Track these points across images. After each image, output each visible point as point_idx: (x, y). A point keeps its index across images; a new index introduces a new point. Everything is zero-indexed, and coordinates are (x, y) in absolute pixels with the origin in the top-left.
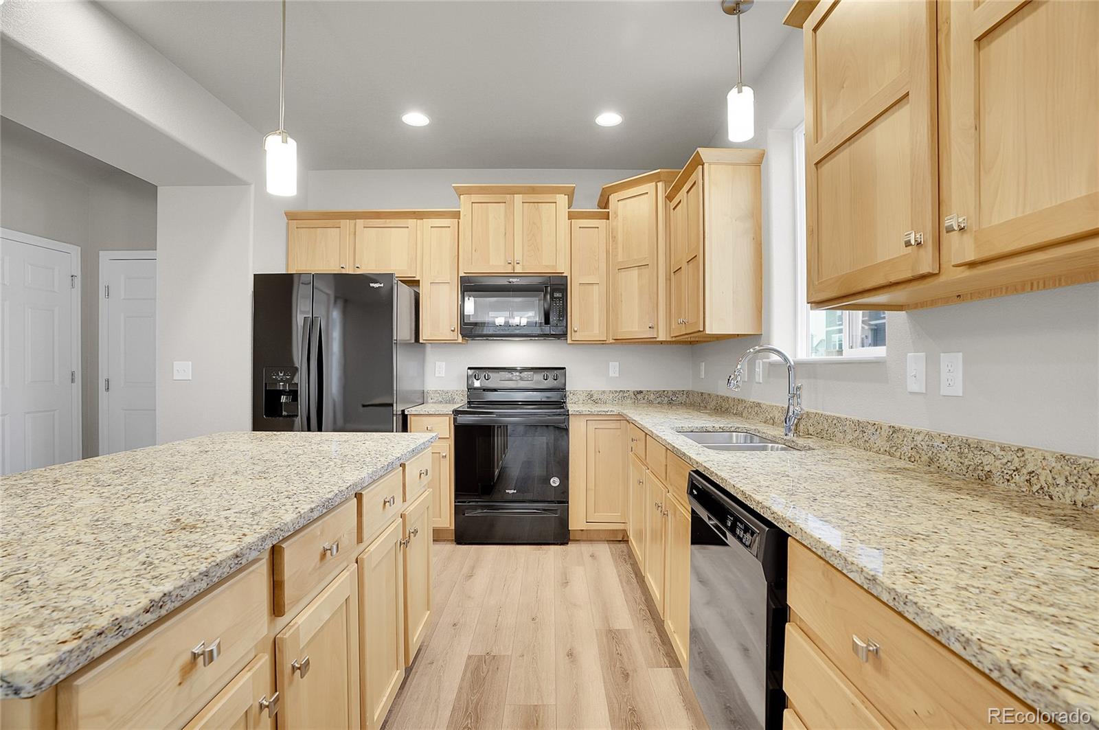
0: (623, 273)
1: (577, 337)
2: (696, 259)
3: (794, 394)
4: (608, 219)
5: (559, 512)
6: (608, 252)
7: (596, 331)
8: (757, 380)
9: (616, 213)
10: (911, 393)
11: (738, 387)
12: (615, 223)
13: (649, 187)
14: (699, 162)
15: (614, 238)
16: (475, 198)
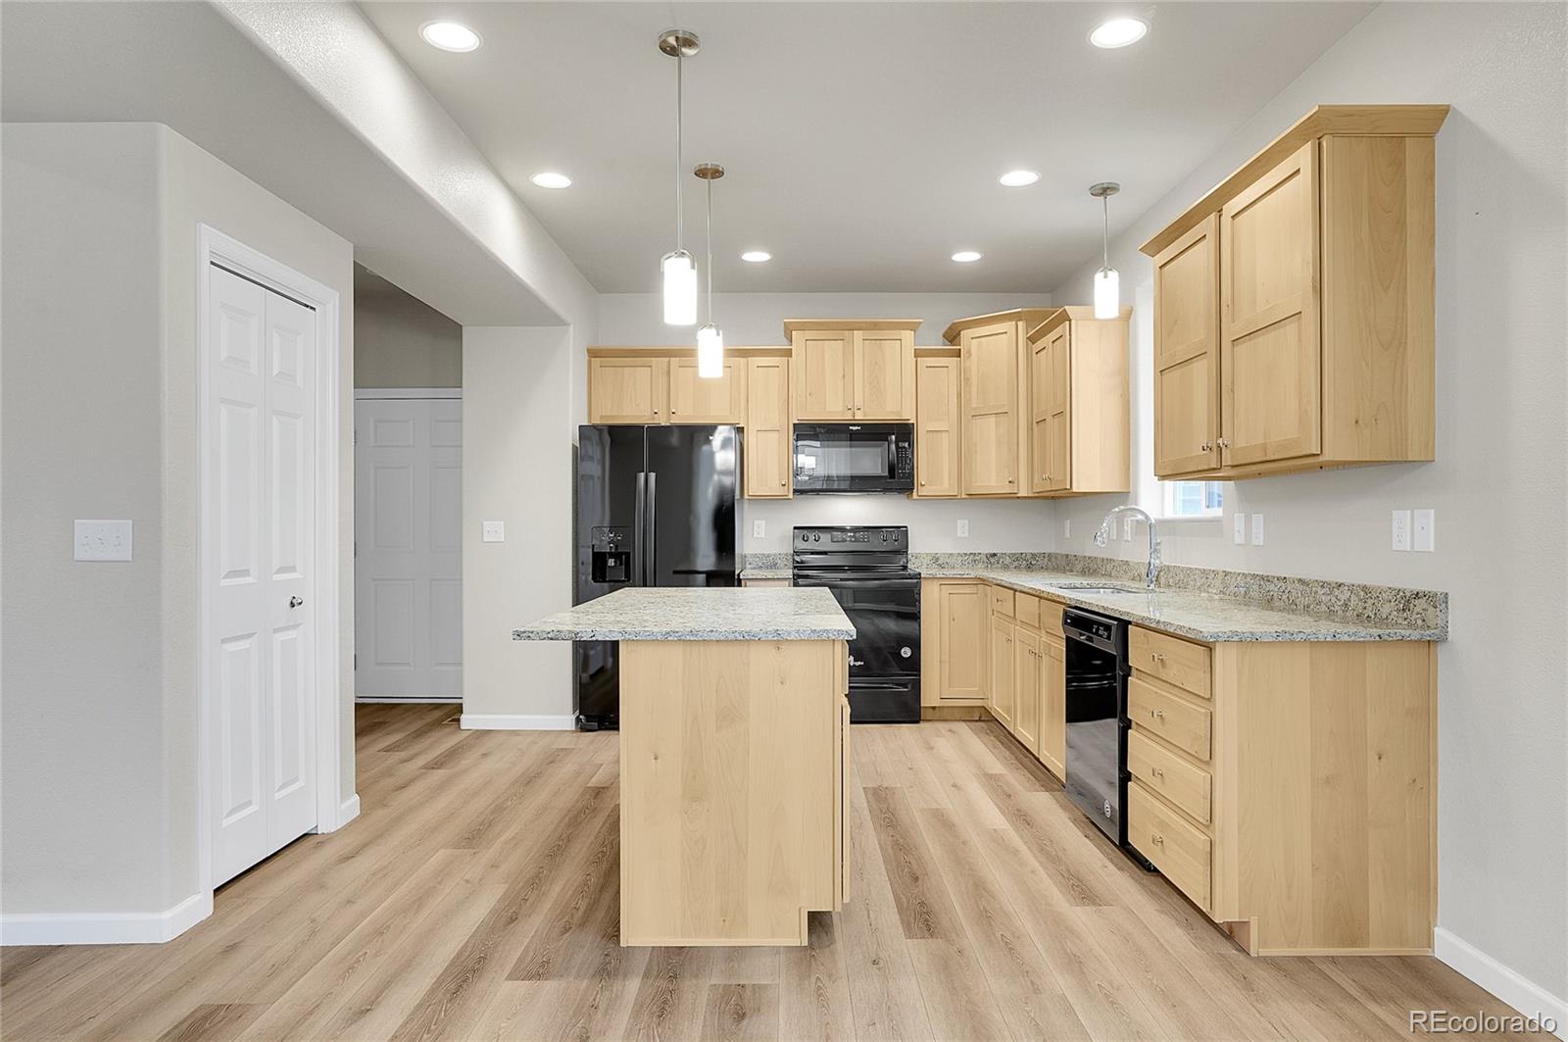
0: (978, 421)
1: (923, 491)
2: (1063, 414)
3: (1155, 550)
4: (960, 356)
5: (910, 686)
6: (959, 395)
7: (946, 486)
8: (1126, 538)
9: (969, 352)
10: (1238, 545)
11: (1104, 543)
12: (968, 364)
13: (1008, 326)
14: (1065, 318)
15: (967, 379)
16: (809, 334)
